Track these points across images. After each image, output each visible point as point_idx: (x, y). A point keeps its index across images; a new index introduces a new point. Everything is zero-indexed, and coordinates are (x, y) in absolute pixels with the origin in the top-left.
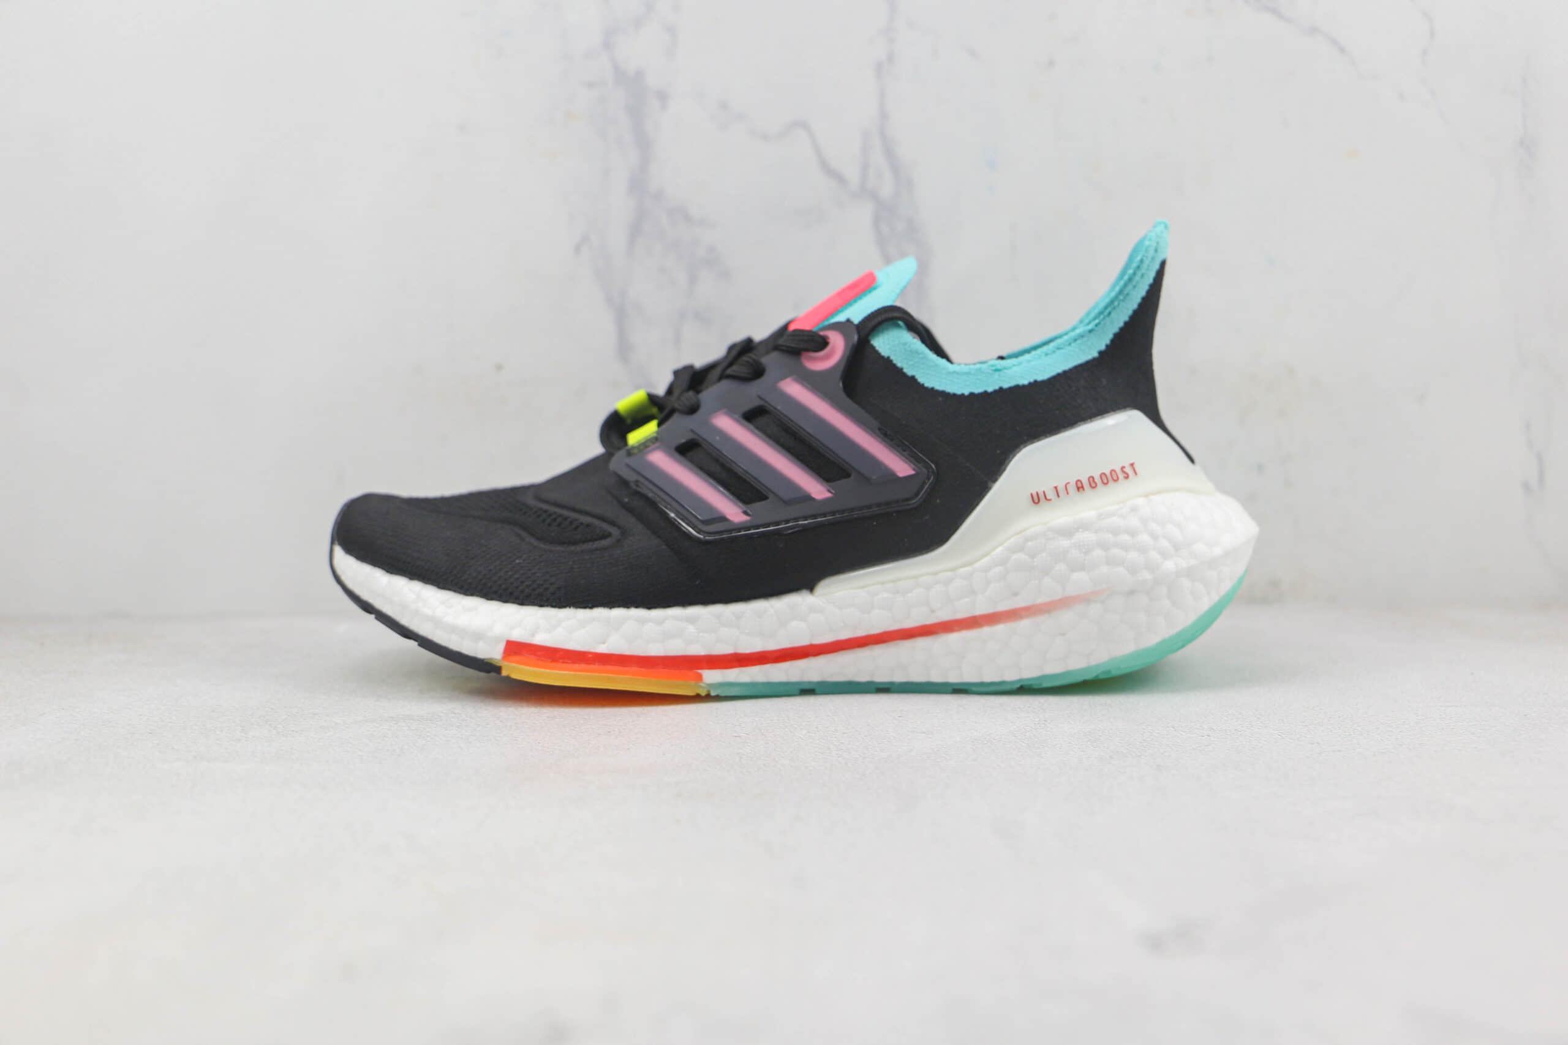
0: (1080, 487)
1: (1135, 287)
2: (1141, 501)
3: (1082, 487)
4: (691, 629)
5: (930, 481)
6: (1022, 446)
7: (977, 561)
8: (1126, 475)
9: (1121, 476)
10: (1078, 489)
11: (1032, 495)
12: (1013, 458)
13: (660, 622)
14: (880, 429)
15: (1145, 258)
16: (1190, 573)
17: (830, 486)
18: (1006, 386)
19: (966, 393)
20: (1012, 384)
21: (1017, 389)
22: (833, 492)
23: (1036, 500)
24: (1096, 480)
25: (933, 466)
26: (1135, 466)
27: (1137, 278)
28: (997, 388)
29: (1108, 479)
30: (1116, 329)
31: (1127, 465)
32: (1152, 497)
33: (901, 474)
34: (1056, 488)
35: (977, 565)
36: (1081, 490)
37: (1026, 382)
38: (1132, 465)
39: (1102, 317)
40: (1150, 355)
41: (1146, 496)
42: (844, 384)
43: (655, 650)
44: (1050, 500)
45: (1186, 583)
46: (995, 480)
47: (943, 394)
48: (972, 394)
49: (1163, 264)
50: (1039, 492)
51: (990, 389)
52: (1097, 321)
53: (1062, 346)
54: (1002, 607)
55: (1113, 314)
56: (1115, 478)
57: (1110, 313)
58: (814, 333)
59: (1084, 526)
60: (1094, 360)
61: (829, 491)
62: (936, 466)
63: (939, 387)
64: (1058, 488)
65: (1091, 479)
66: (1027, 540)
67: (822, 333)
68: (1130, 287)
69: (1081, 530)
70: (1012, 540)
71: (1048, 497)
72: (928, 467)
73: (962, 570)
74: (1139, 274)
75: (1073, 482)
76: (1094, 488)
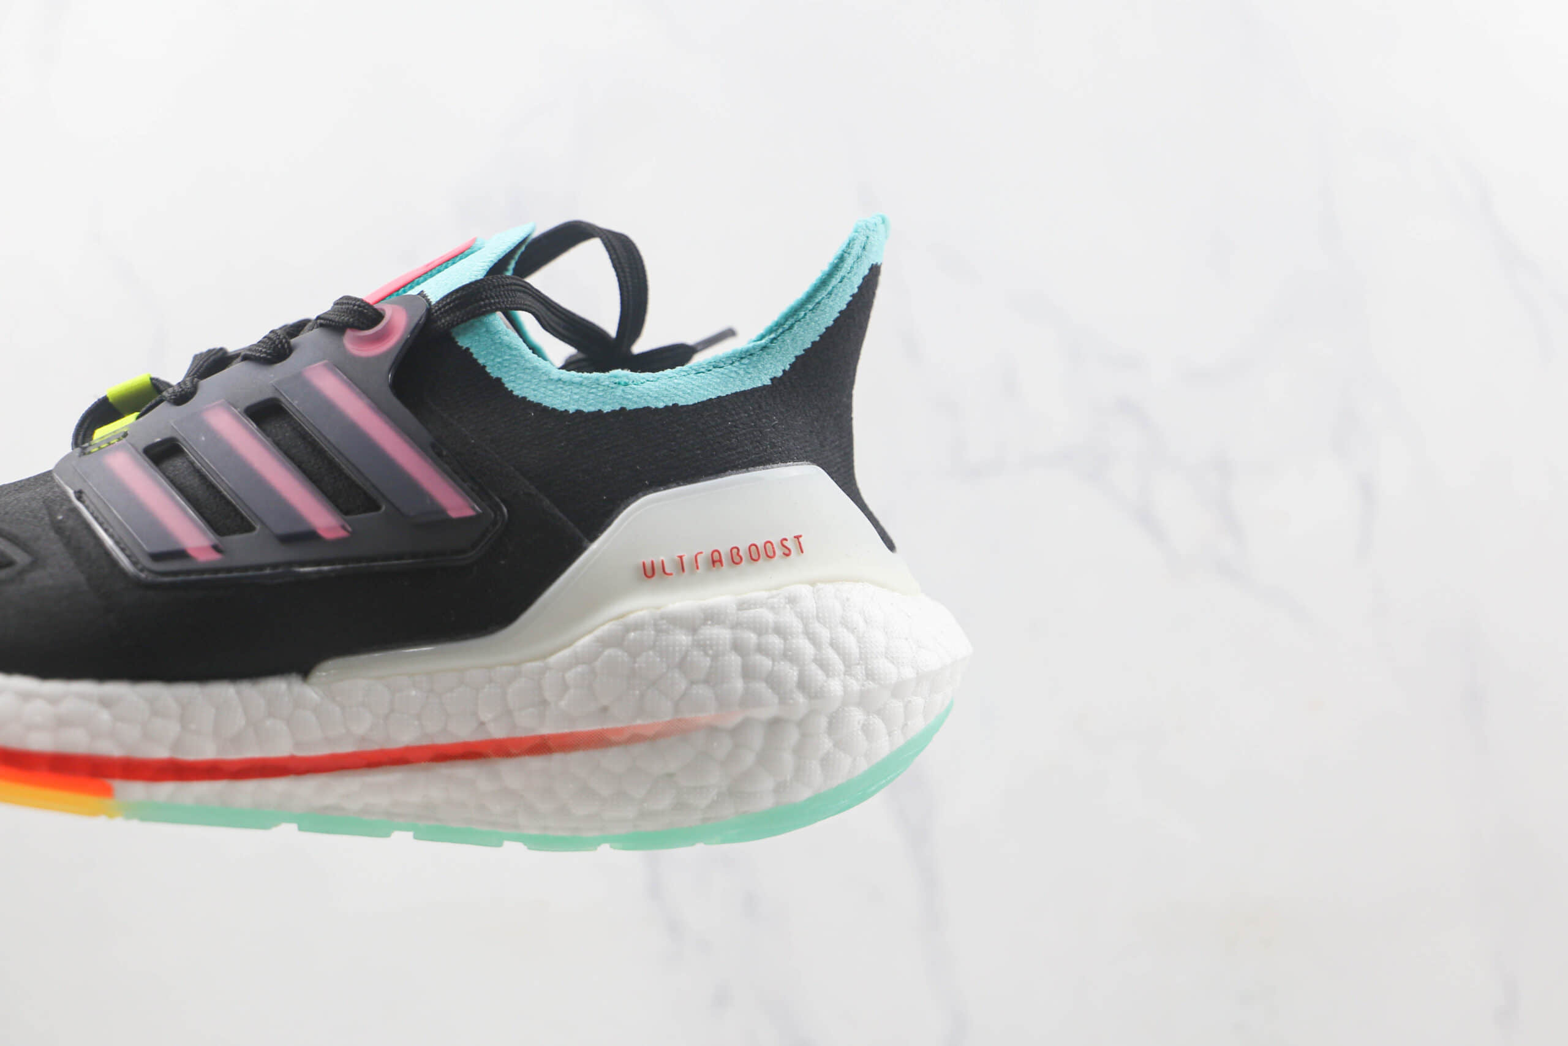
0: (715, 561)
1: (830, 294)
2: (805, 590)
3: (720, 561)
4: (105, 716)
5: (497, 527)
6: (640, 494)
7: (552, 653)
8: (787, 552)
9: (779, 552)
10: (714, 562)
11: (644, 563)
12: (624, 509)
13: (53, 700)
14: (433, 446)
15: (846, 255)
16: (864, 701)
17: (345, 520)
18: (630, 406)
19: (572, 409)
20: (642, 404)
21: (647, 412)
22: (350, 529)
23: (649, 573)
24: (741, 553)
25: (505, 510)
26: (801, 539)
27: (834, 282)
28: (618, 408)
29: (759, 554)
30: (799, 352)
31: (790, 537)
32: (820, 585)
33: (454, 514)
34: (681, 557)
35: (552, 660)
36: (718, 564)
37: (661, 405)
38: (798, 537)
39: (780, 330)
40: (850, 396)
41: (813, 584)
42: (394, 377)
43: (40, 742)
44: (671, 574)
45: (857, 716)
46: (593, 538)
47: (538, 407)
48: (579, 412)
49: (875, 270)
50: (655, 562)
51: (607, 409)
52: (772, 336)
53: (722, 364)
54: (584, 727)
55: (796, 327)
56: (770, 554)
57: (791, 327)
58: (368, 304)
59: (712, 617)
60: (764, 387)
61: (343, 528)
62: (508, 511)
63: (532, 397)
64: (684, 559)
65: (735, 551)
66: (627, 629)
67: (376, 306)
68: (824, 293)
69: (709, 622)
70: (606, 627)
71: (667, 571)
72: (496, 508)
73: (529, 665)
74: (838, 277)
75: (707, 552)
76: (737, 564)
